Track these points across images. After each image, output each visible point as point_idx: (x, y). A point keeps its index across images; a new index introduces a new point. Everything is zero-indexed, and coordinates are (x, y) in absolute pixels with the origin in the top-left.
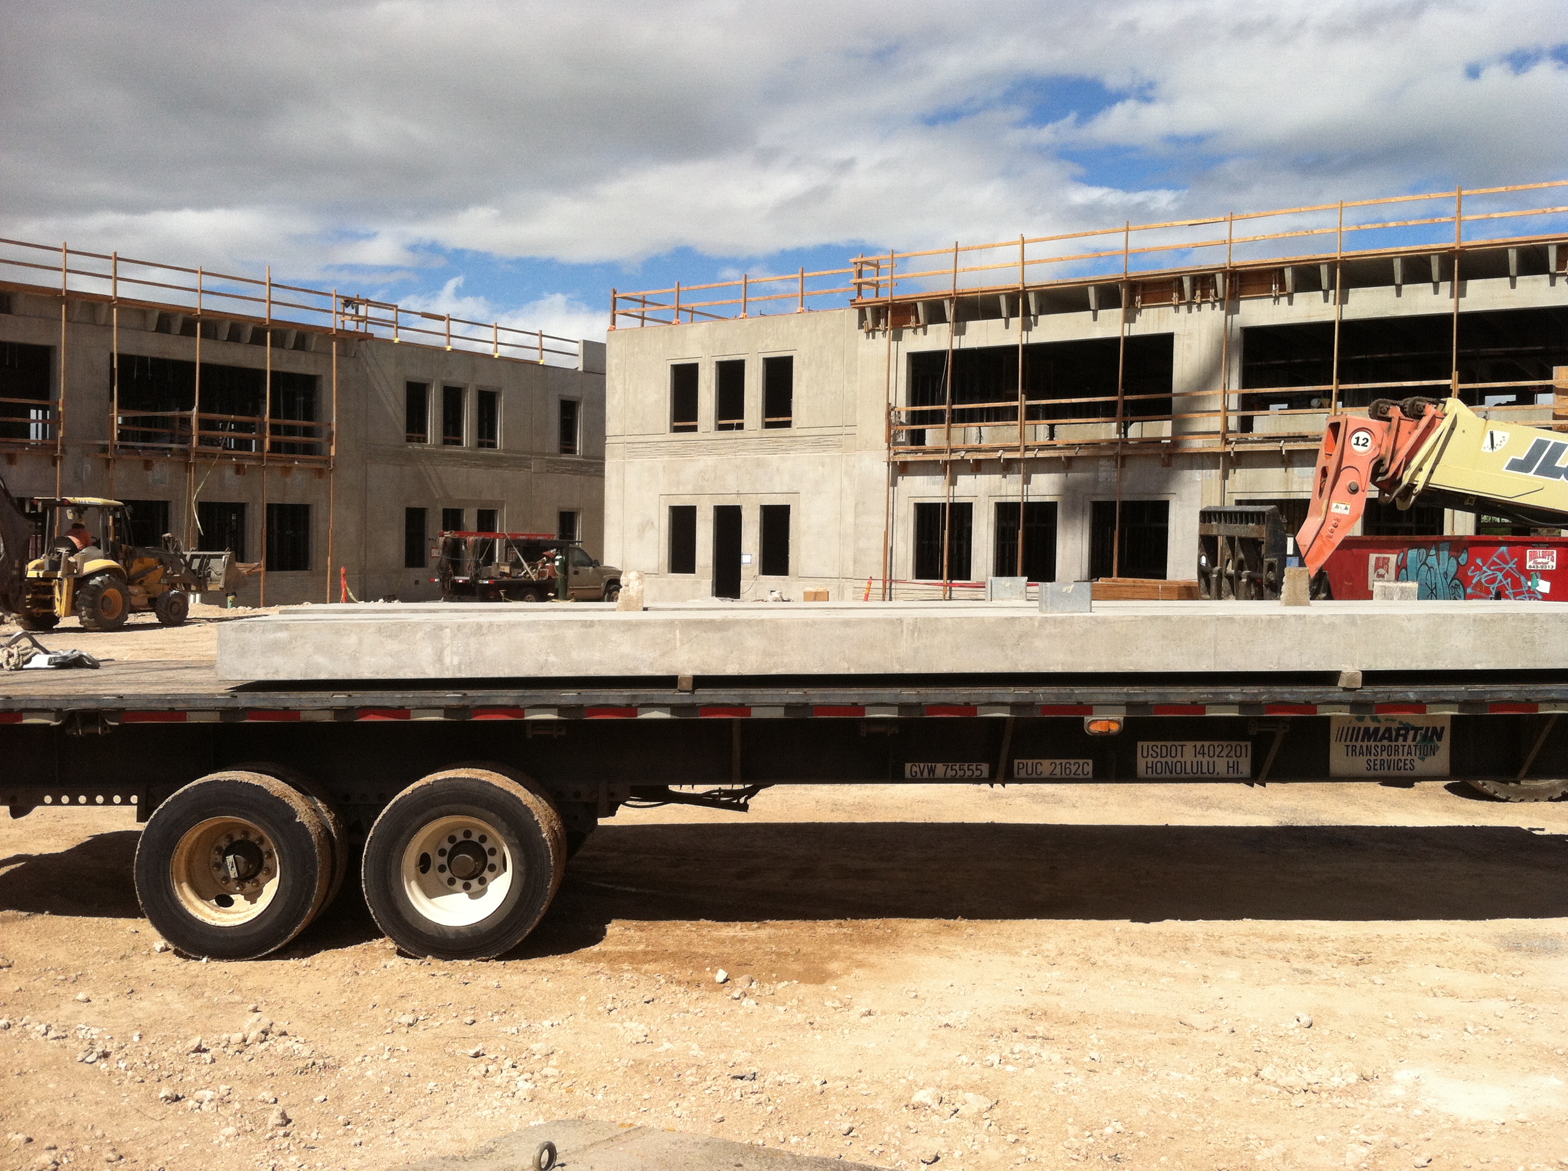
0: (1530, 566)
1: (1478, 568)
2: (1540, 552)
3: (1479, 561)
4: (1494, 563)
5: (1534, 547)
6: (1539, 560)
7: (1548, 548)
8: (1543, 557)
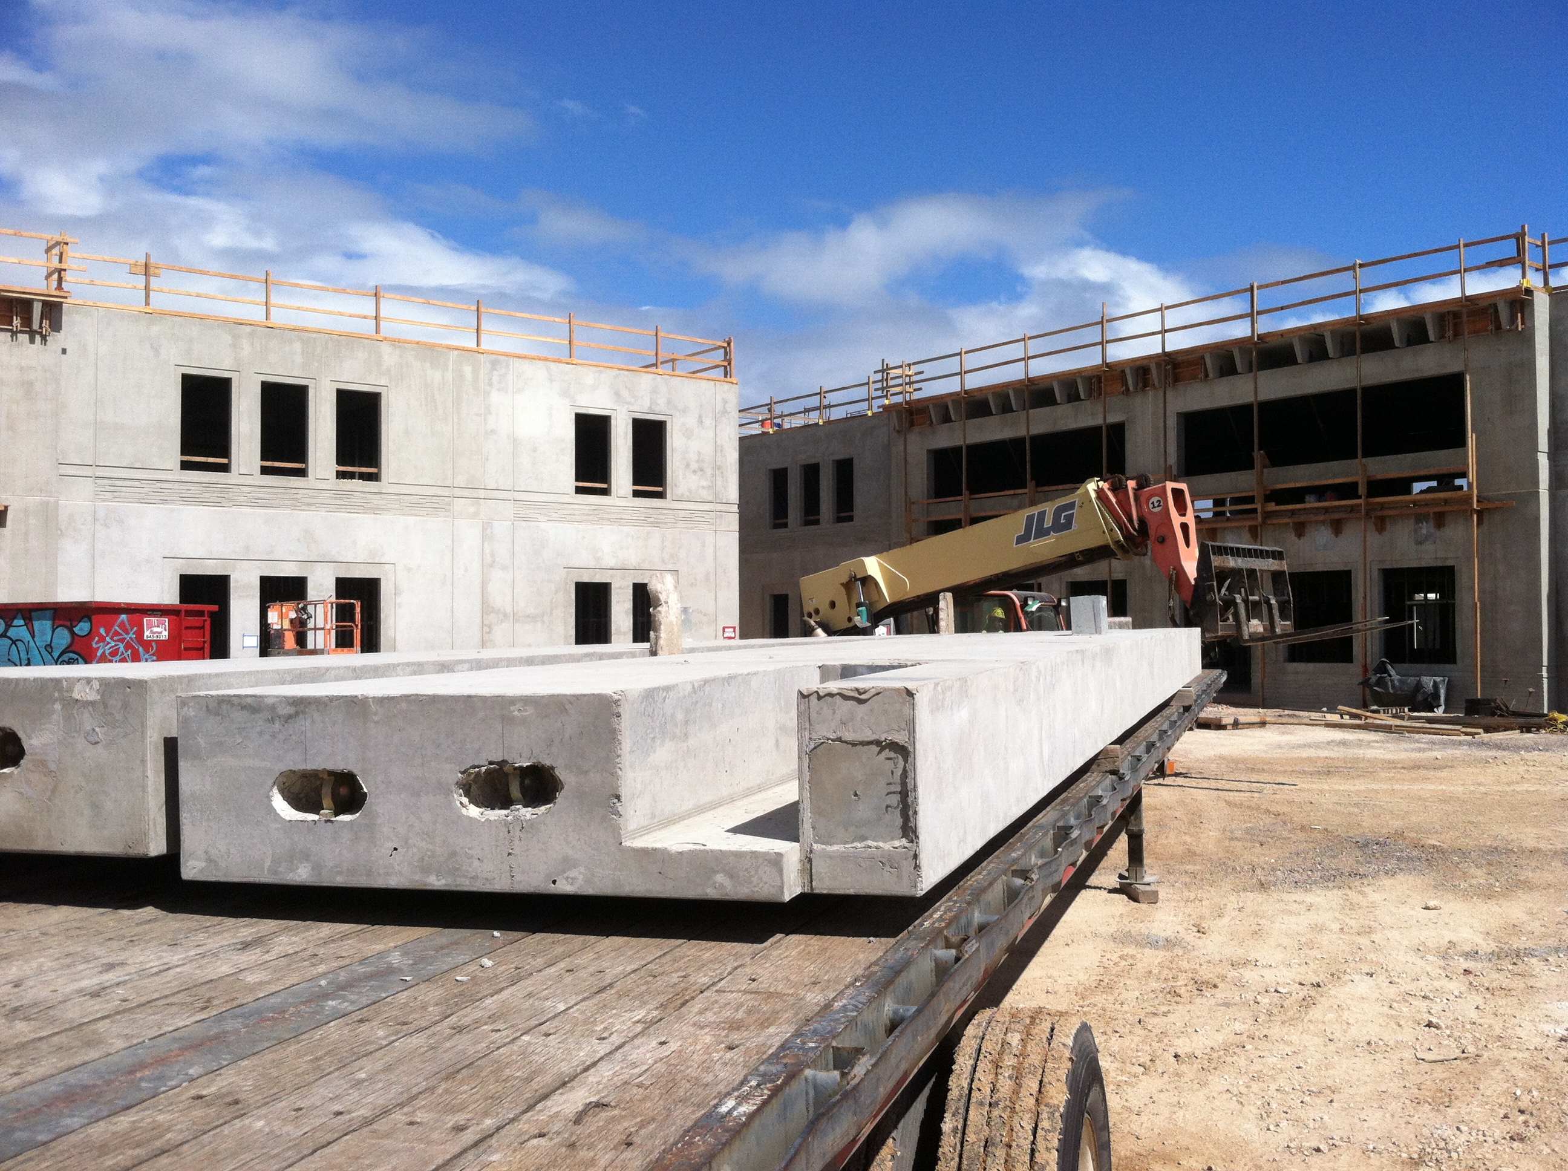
0: (147, 637)
1: (102, 639)
2: (154, 620)
3: (102, 631)
4: (117, 633)
5: (150, 616)
6: (155, 629)
7: (161, 616)
8: (158, 626)
